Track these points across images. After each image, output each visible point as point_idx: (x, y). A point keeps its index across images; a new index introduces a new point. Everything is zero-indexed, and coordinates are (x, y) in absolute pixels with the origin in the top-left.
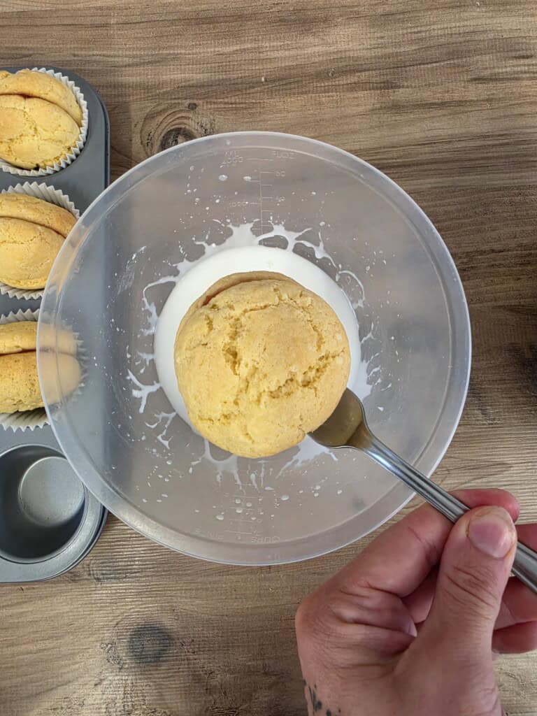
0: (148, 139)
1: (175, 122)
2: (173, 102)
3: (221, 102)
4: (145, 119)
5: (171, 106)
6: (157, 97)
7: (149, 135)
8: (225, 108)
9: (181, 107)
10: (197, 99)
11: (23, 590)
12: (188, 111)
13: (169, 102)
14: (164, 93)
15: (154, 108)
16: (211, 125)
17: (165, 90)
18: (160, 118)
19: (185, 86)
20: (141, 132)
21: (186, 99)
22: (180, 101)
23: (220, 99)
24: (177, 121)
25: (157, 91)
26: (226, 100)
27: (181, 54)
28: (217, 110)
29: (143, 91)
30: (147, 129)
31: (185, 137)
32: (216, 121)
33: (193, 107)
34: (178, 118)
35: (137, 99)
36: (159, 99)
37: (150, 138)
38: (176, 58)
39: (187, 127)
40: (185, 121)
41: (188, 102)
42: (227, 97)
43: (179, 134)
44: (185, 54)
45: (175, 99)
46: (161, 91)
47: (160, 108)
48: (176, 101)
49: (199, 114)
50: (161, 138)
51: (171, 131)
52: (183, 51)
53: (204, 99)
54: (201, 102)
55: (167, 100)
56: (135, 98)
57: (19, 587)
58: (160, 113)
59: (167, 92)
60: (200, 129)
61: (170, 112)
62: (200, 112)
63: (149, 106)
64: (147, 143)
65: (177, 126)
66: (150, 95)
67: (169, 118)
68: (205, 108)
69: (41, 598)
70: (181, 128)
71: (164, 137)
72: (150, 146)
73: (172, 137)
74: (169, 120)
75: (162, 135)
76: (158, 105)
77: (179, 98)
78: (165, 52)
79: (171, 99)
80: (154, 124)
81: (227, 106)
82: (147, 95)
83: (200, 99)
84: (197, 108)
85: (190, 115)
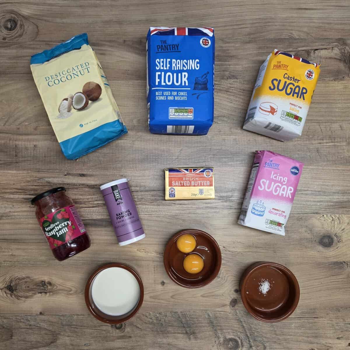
2: (11, 41)
4: (22, 35)
6: (18, 43)
9: (9, 39)
10: (3, 42)
12: (6, 37)
19: (7, 47)
20: (24, 31)
22: (9, 41)
24: (11, 33)
27: (7, 60)
30: (22, 30)
33: (4, 39)
38: (10, 58)
39: (7, 31)
41: (6, 41)
44: (6, 60)
45: (11, 42)
46: (16, 46)
47: (17, 39)
48: (10, 41)
51: (13, 30)
52: (7, 61)
56: (26, 43)
58: (16, 37)
60: (2, 30)
61: (13, 37)
63: (21, 40)
64: (22, 25)
66: (20, 44)
71: (16, 28)
74: (13, 34)
78: (14, 61)
84: (3, 38)
85: (6, 36)
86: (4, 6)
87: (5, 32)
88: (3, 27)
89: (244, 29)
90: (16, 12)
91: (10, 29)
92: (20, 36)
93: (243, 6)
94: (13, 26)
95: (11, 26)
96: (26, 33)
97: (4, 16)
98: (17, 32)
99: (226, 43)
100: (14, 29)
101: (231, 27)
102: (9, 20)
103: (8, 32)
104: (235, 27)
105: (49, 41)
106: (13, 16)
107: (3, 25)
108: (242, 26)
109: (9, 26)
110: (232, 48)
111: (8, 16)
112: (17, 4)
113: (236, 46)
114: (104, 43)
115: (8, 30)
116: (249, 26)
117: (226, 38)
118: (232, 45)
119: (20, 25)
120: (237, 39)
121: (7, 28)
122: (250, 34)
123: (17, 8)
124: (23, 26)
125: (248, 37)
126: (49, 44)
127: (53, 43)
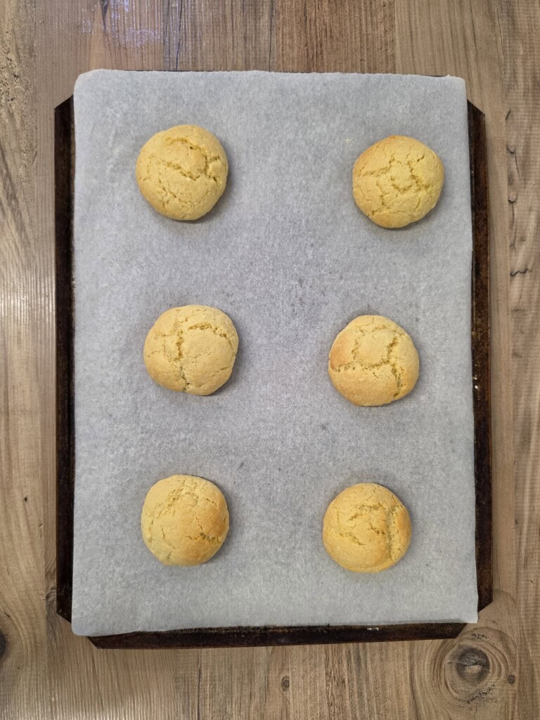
0: (479, 635)
1: (495, 661)
2: (517, 660)
3: (514, 708)
4: (500, 632)
5: (512, 657)
6: (523, 643)
7: (483, 636)
8: (508, 712)
9: (511, 668)
10: (519, 684)
11: (40, 525)
12: (506, 675)
13: (517, 656)
14: (526, 650)
15: (512, 640)
16: (491, 699)
17: (530, 651)
18: (500, 647)
19: (533, 671)
20: (488, 628)
21: (520, 673)
22: (518, 667)
23: (518, 707)
24: (496, 664)
25: (529, 644)
26: (516, 714)
28: (507, 704)
29: (530, 628)
30: (490, 634)
31: (479, 672)
32: (495, 704)
33: (511, 680)
34: (500, 665)
35: (521, 622)
36: (521, 646)
37: (480, 637)
39: (489, 675)
40: (496, 673)
41: (516, 674)
42: (519, 714)
43: (483, 666)
45: (520, 661)
46: (529, 648)
47: (511, 646)
48: (518, 663)
49: (503, 686)
50: (480, 648)
51: (487, 659)
53: (519, 691)
54: (516, 688)
55: (519, 653)
56: (523, 621)
57: (43, 522)
58: (507, 648)
59: (527, 654)
60: (487, 687)
61: (507, 656)
62: (505, 688)
63: (514, 636)
64: (475, 635)
65: (491, 663)
66: (526, 636)
67: (500, 656)
68: (510, 692)
69: (32, 543)
70: (489, 668)
71: (480, 651)
72: (471, 637)
73: (480, 660)
74: (498, 656)
75: (483, 650)
76: (514, 644)
77: (520, 665)
79: (520, 658)
80: (495, 640)
81: (510, 714)
82: (526, 632)
83: (519, 687)
84: (509, 685)
85: (502, 677)
86: (422, 685)
87: (492, 679)
88: (480, 686)
89: (477, 30)
90: (437, 653)
91: (485, 665)
92: (502, 636)
93: (414, 29)
94: (476, 658)
95: (476, 664)
96: (494, 622)
97: (448, 683)
98: (493, 646)
99: (516, 81)
100: (485, 656)
101: (473, 64)
102: (460, 669)
103: (490, 671)
104: (472, 55)
105: (519, 557)
106: (447, 660)
107: (476, 686)
108: (468, 32)
109: (476, 668)
110: (529, 64)
111: (450, 673)
112: (415, 652)
113: (522, 53)
114: (521, 411)
115: (487, 672)
116: (467, 16)
117: (502, 80)
118: (519, 62)
119: (473, 639)
120: (504, 51)
121: (481, 676)
122: (491, 16)
123: (426, 650)
124: (476, 633)
125: (497, 22)
126: (526, 561)
127: (523, 548)
